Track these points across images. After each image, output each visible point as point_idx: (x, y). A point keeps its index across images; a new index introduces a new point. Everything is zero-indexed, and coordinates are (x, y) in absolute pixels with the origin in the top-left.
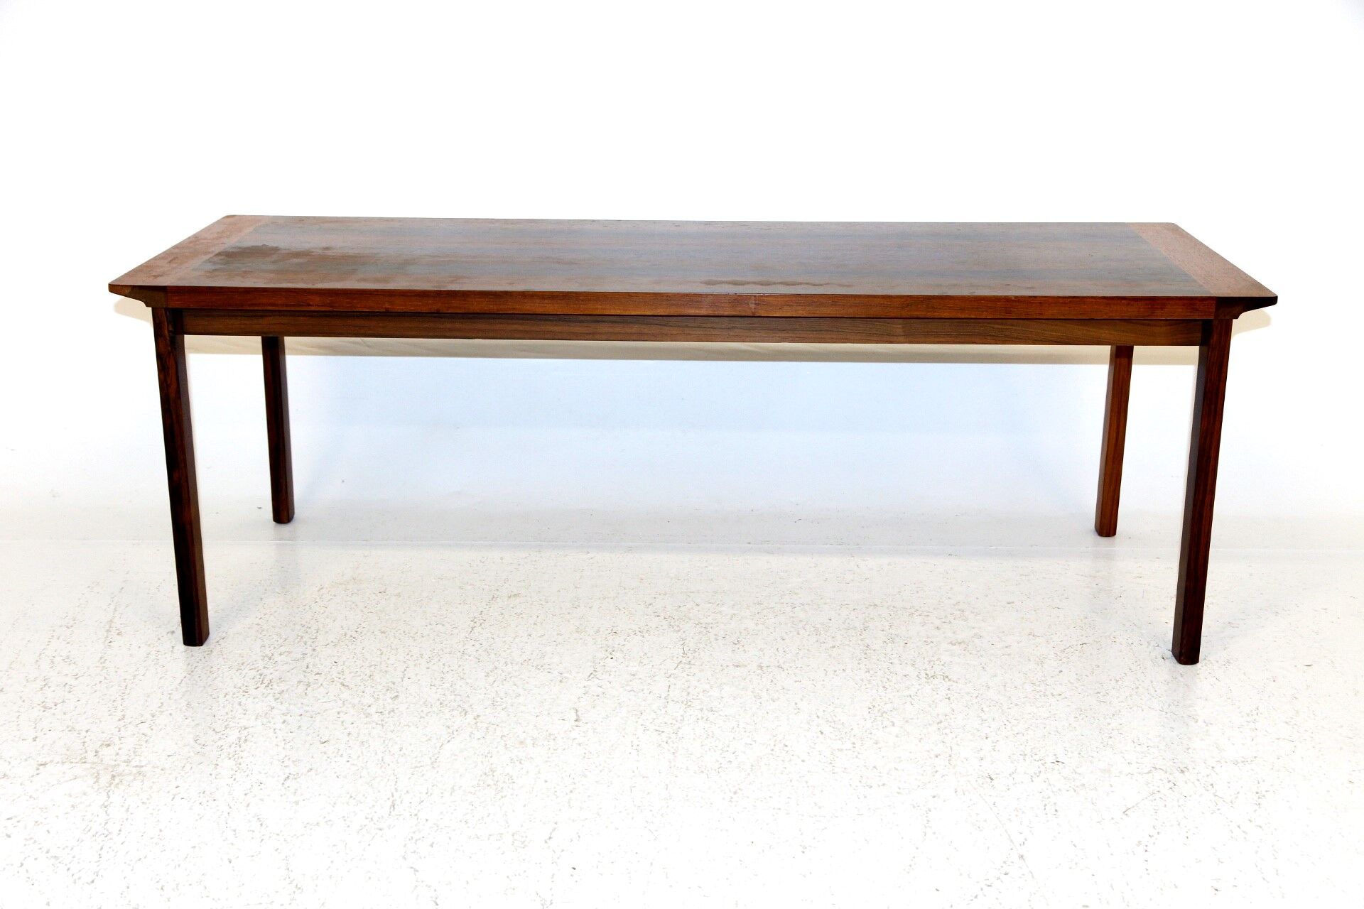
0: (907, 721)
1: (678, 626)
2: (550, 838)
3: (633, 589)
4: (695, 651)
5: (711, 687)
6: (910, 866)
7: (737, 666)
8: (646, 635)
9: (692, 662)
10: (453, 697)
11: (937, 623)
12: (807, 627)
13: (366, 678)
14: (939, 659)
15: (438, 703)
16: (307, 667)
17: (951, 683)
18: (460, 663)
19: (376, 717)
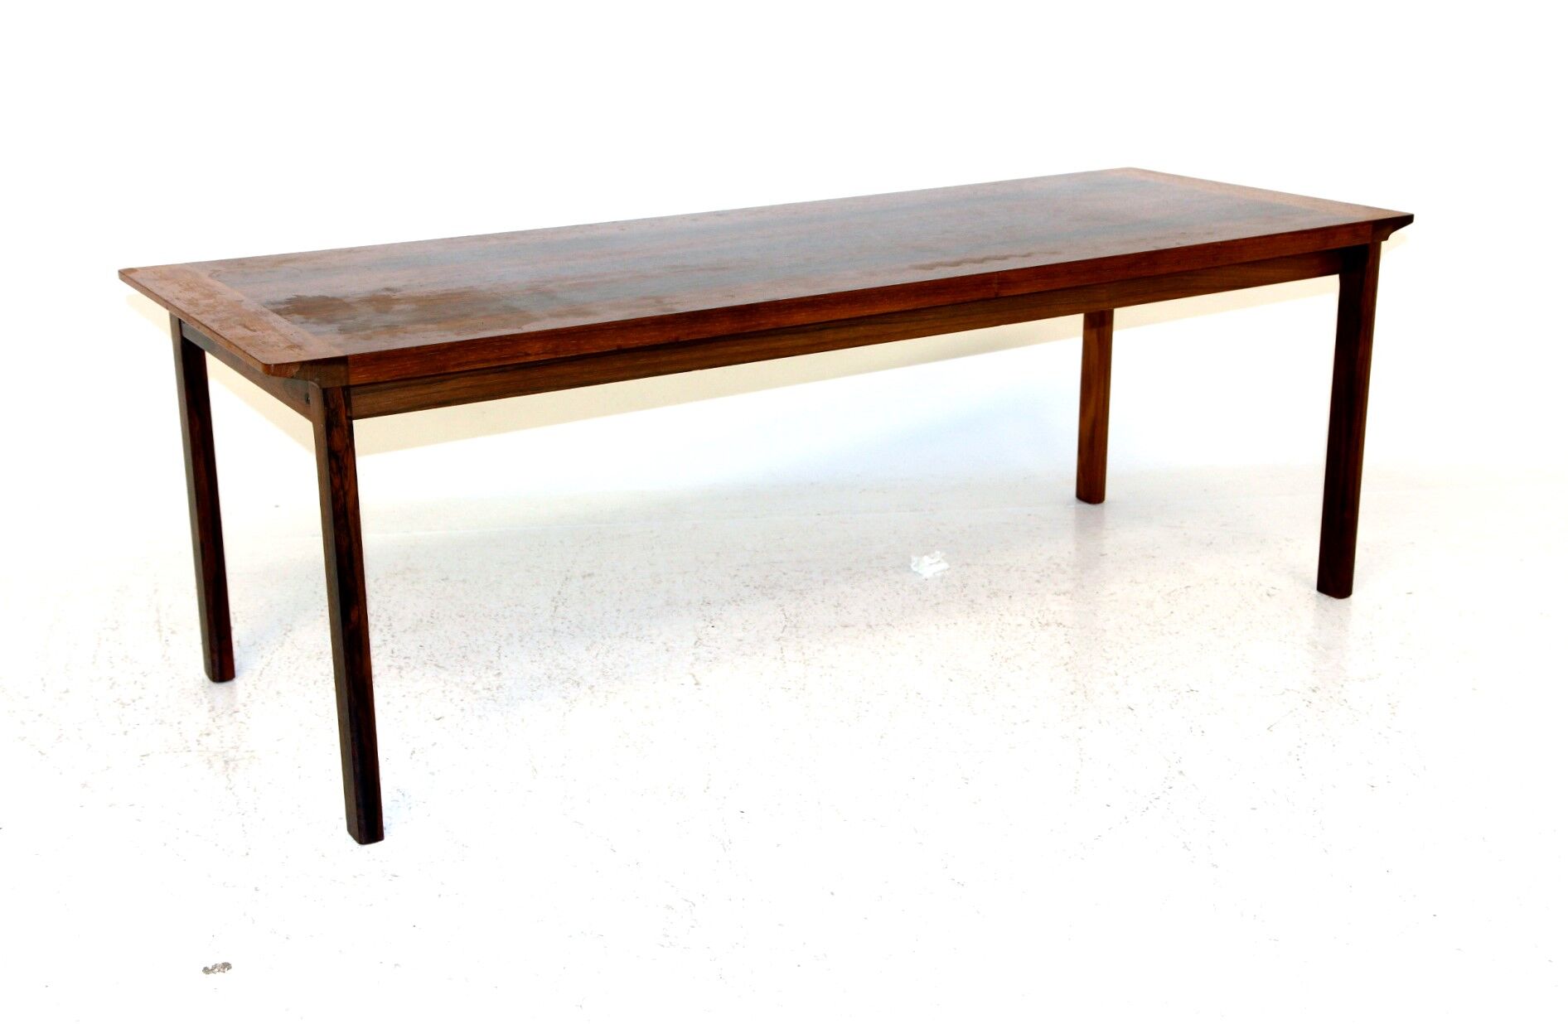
0: (1033, 665)
1: (771, 594)
2: (708, 788)
3: (712, 563)
4: (797, 616)
5: (825, 646)
6: (1076, 787)
7: (846, 626)
8: (741, 604)
9: (798, 625)
10: (559, 671)
11: (1036, 576)
12: (906, 587)
13: (460, 659)
14: (1048, 609)
15: (546, 677)
16: (393, 652)
17: (1066, 629)
18: (555, 640)
19: (485, 693)
